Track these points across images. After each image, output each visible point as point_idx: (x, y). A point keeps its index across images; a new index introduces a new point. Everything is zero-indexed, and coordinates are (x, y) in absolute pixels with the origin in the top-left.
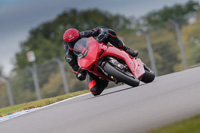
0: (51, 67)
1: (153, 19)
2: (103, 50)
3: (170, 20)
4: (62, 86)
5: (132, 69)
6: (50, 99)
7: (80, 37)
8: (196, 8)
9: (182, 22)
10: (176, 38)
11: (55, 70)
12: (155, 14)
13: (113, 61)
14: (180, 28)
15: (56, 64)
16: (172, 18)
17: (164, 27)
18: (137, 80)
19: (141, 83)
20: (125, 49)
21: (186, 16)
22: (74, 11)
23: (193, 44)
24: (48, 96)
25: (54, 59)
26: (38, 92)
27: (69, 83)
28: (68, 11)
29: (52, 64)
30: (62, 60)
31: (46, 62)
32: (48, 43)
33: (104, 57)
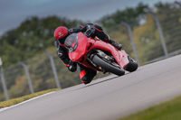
0: (16, 71)
1: (107, 22)
2: (91, 44)
3: (122, 23)
4: (28, 86)
5: (118, 60)
6: (17, 99)
7: (69, 34)
8: (145, 10)
9: (134, 24)
10: (129, 39)
11: (21, 72)
12: (109, 18)
13: (101, 53)
14: (132, 29)
15: (21, 67)
16: (124, 20)
17: (117, 29)
18: (122, 69)
19: (126, 72)
20: (110, 42)
21: (137, 19)
22: (35, 19)
23: (144, 44)
24: (15, 96)
25: (20, 63)
26: (6, 93)
27: (33, 84)
28: (30, 19)
29: (17, 67)
30: (26, 64)
31: (12, 66)
32: (12, 48)
33: (92, 50)
